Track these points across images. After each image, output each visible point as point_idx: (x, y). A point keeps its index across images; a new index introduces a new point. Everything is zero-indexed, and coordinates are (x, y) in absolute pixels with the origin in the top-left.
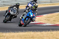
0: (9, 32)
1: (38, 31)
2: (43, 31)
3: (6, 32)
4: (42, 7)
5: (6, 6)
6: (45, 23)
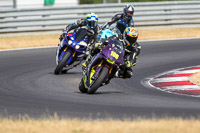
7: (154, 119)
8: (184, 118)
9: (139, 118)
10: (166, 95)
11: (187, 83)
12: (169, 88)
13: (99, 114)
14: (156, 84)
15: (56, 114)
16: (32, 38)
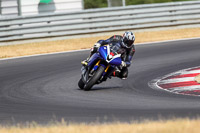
11: (194, 83)
15: (63, 120)
16: (38, 45)
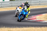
0: (15, 27)
1: (38, 27)
2: (43, 27)
3: (13, 27)
4: (43, 8)
5: (13, 7)
6: (44, 21)
7: (27, 27)
8: (34, 27)
9: (24, 27)
10: (30, 22)
11: (35, 19)
12: (31, 20)
13: (14, 26)
14: (28, 19)
